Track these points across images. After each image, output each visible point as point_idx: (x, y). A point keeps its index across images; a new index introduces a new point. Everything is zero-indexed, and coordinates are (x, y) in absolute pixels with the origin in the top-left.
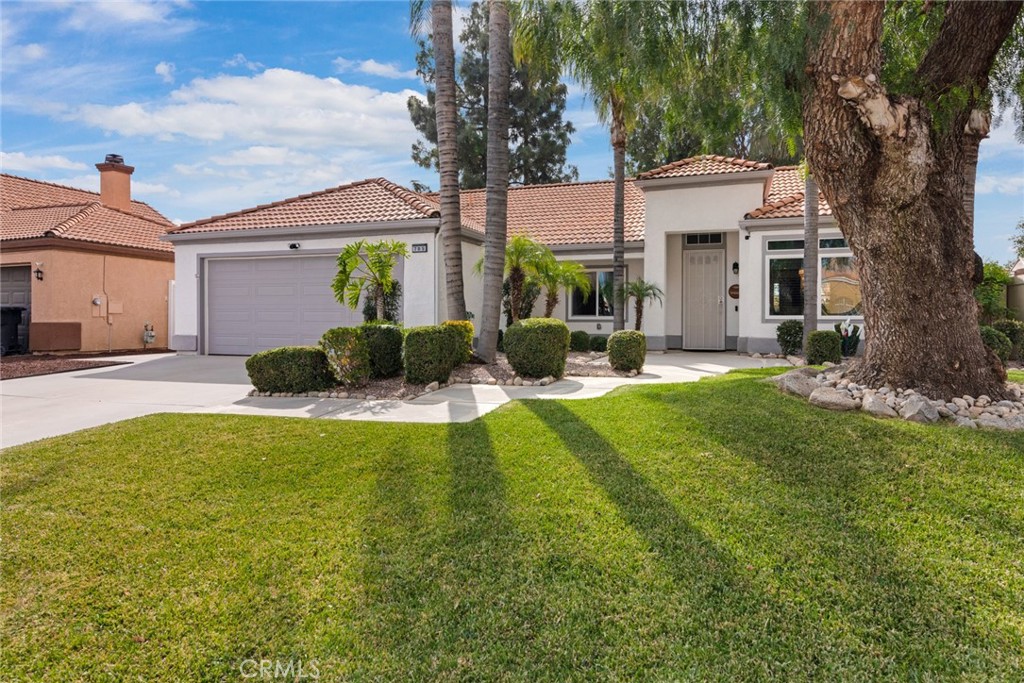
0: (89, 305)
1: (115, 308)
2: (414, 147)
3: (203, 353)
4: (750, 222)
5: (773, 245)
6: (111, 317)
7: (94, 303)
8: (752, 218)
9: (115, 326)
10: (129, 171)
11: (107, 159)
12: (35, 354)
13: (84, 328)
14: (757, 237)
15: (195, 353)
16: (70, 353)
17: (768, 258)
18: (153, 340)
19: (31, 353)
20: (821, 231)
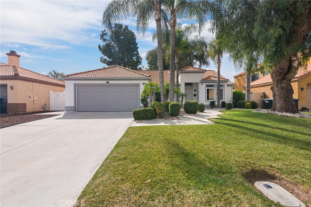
0: (28, 98)
1: (36, 99)
2: (101, 58)
3: (76, 111)
4: (203, 81)
5: (208, 86)
6: (34, 101)
7: (30, 97)
8: (204, 80)
9: (35, 104)
10: (19, 56)
11: (10, 52)
12: (9, 113)
13: (27, 104)
14: (204, 84)
15: (73, 111)
16: (23, 113)
17: (206, 88)
18: (47, 108)
19: (8, 113)
20: (220, 83)
